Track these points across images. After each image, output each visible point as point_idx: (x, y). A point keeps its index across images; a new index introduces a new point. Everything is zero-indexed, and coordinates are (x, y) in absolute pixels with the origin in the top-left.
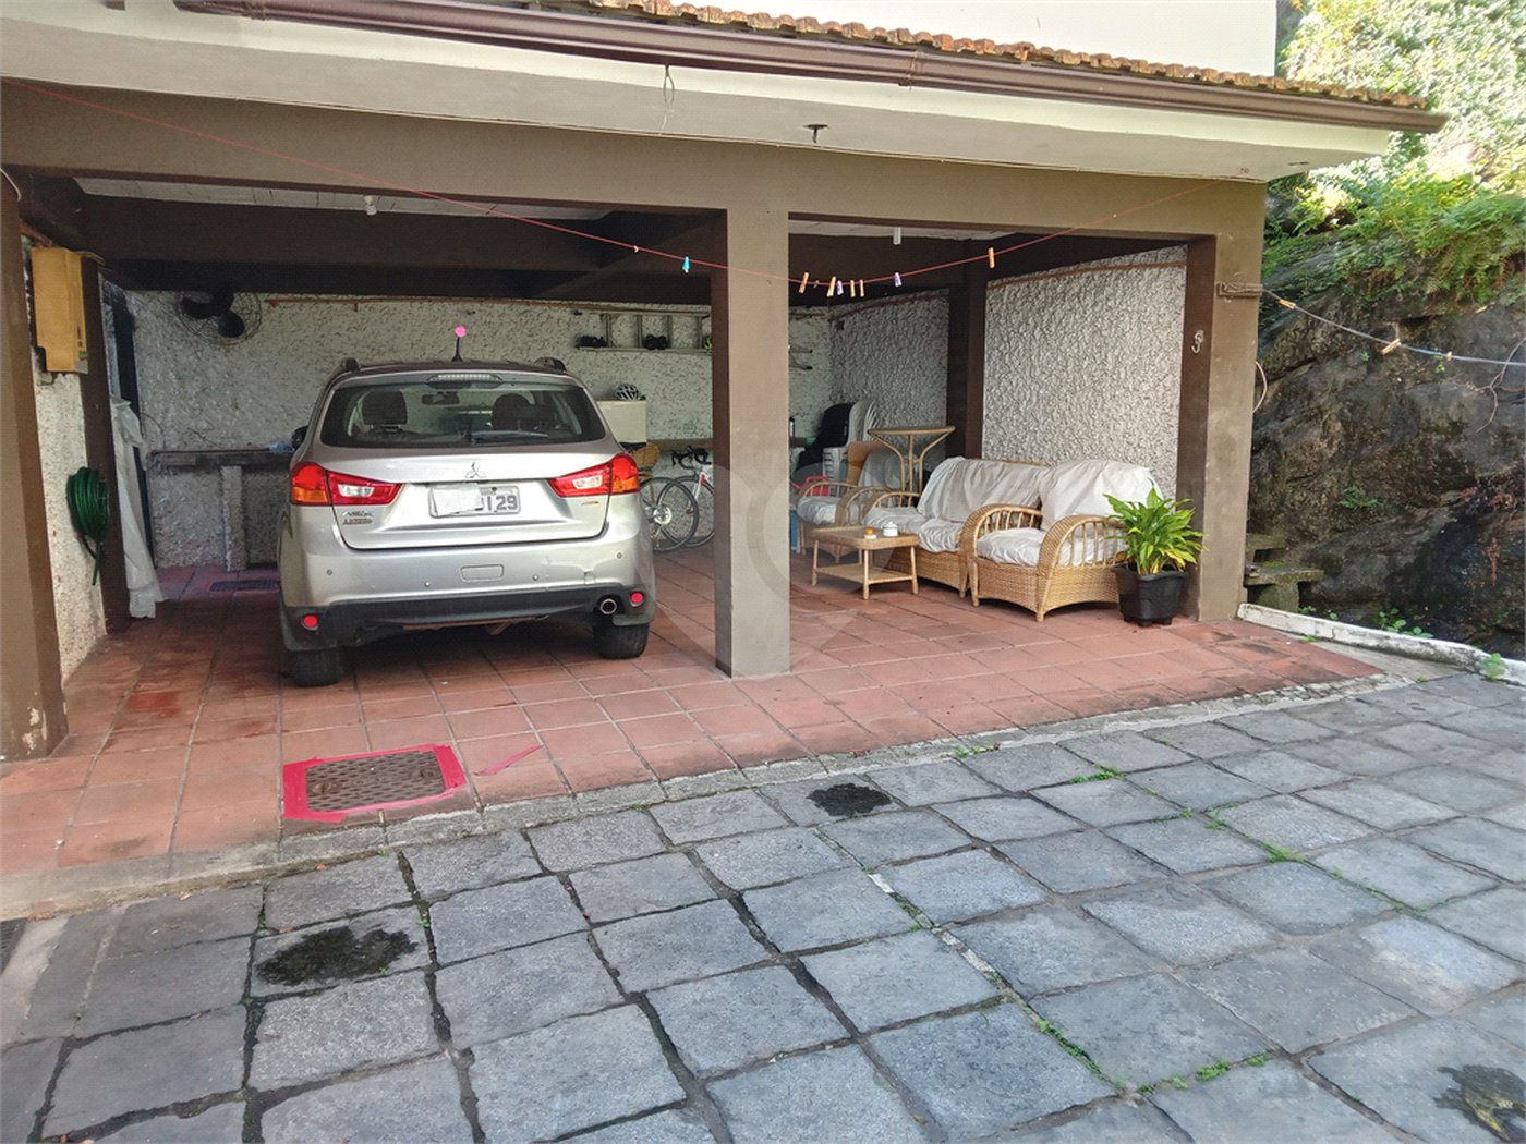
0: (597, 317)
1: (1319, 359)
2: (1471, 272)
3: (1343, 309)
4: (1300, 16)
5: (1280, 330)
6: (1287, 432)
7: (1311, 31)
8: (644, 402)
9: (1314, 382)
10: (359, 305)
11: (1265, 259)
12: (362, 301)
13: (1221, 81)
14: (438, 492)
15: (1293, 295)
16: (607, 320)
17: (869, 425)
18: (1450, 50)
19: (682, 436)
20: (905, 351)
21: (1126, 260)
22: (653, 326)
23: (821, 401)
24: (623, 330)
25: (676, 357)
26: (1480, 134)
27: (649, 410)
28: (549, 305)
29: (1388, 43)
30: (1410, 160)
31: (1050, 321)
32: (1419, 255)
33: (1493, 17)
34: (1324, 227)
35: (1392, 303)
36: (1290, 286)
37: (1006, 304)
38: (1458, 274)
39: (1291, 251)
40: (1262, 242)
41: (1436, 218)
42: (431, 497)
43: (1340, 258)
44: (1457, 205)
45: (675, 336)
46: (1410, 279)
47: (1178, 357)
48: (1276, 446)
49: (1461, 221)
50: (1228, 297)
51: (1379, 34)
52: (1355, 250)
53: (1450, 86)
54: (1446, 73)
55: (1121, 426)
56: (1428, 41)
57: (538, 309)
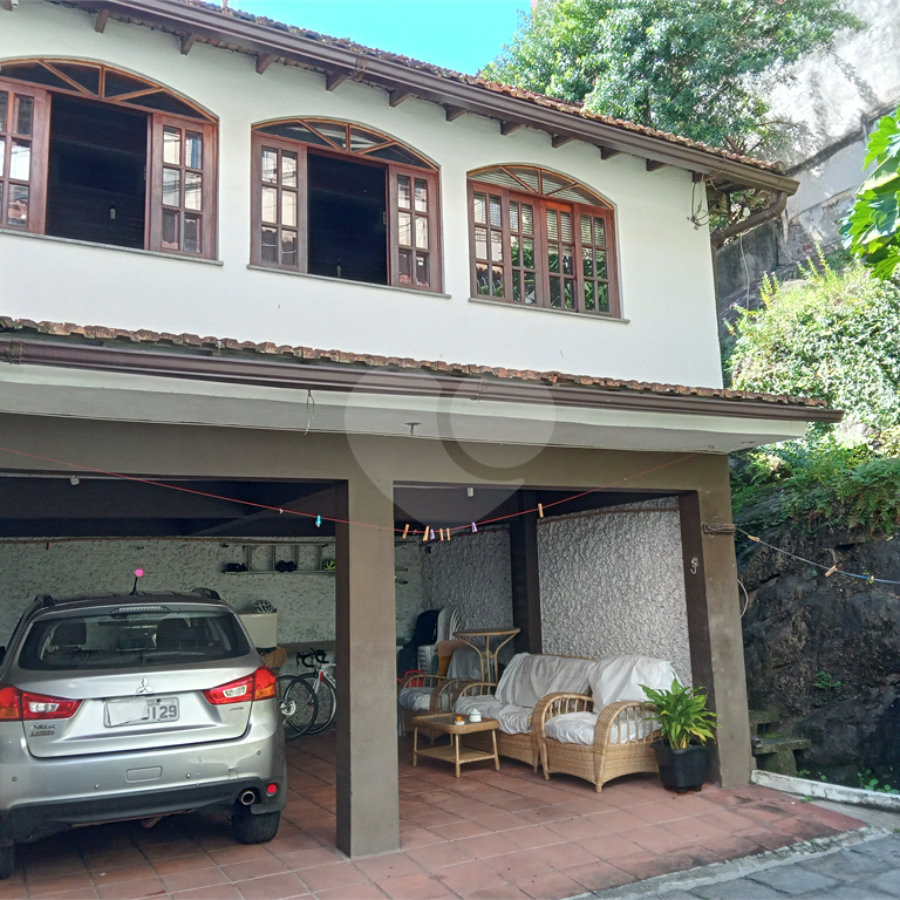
0: (239, 549)
1: (782, 574)
2: (878, 512)
3: (793, 538)
4: (735, 338)
5: (751, 554)
6: (768, 629)
7: (744, 349)
8: (275, 615)
9: (780, 592)
10: (51, 545)
11: (734, 502)
12: (54, 541)
13: (688, 393)
14: (111, 706)
15: (757, 528)
16: (248, 551)
17: (453, 628)
18: (838, 364)
19: (305, 640)
20: (478, 569)
21: (636, 505)
22: (284, 554)
23: (416, 609)
24: (260, 557)
25: (301, 577)
26: (866, 418)
27: (279, 619)
28: (203, 540)
29: (796, 359)
30: (823, 435)
31: (585, 549)
32: (840, 501)
33: (862, 344)
34: (771, 478)
35: (827, 534)
36: (753, 522)
37: (551, 534)
38: (870, 513)
39: (751, 497)
40: (729, 489)
41: (848, 476)
42: (106, 709)
43: (786, 502)
44: (860, 465)
45: (301, 561)
46: (837, 517)
47: (681, 576)
48: (761, 640)
49: (864, 477)
50: (712, 533)
51: (790, 352)
52: (795, 497)
53: (841, 387)
54: (838, 378)
55: (646, 628)
56: (822, 358)
57: (194, 544)
